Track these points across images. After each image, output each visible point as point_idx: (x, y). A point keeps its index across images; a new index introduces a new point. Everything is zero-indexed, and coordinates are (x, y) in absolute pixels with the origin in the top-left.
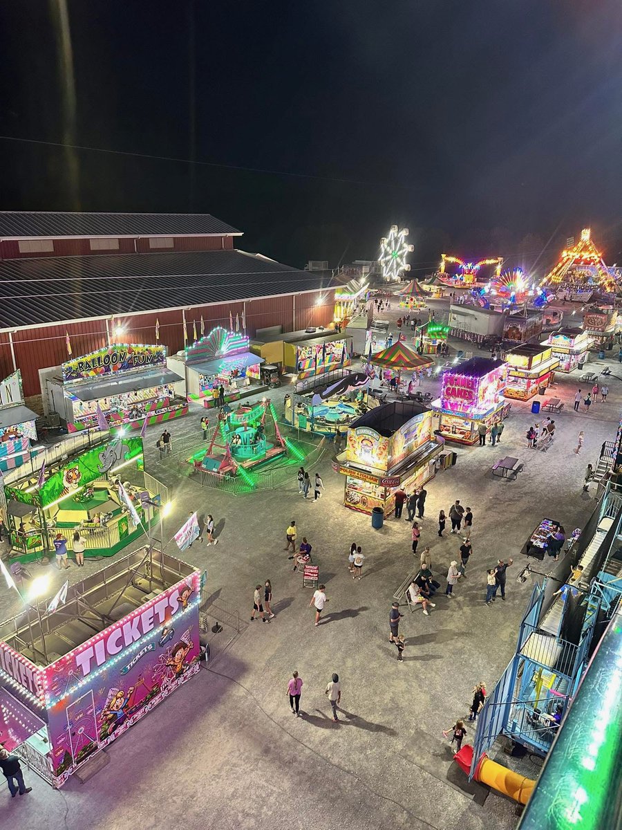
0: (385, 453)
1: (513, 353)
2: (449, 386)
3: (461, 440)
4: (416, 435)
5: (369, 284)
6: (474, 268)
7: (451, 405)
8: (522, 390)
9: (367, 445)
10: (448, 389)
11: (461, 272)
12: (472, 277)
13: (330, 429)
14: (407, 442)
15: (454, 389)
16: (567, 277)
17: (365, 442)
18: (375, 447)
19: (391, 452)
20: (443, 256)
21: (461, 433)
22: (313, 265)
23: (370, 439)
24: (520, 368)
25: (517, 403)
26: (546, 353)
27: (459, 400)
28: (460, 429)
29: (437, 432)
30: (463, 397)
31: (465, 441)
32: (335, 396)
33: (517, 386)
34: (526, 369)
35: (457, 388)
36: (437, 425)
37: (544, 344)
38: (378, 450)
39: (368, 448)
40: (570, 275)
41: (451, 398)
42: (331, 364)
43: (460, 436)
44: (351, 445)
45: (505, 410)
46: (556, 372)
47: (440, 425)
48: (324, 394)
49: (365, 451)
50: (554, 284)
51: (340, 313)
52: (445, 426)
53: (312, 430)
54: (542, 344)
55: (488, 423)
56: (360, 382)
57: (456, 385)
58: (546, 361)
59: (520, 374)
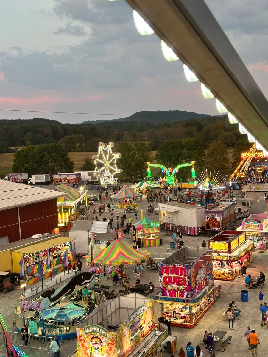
0: (114, 348)
1: (215, 239)
2: (165, 275)
3: (183, 325)
4: (141, 326)
5: (87, 191)
6: (174, 171)
7: (169, 291)
8: (228, 271)
9: (96, 343)
10: (165, 278)
11: (164, 175)
12: (173, 178)
13: (61, 331)
14: (133, 334)
15: (170, 277)
16: (249, 173)
17: (94, 340)
18: (104, 343)
19: (120, 346)
20: (148, 163)
21: (182, 318)
22: (37, 178)
23: (99, 337)
24: (222, 253)
25: (225, 283)
26: (242, 237)
27: (175, 287)
28: (180, 314)
29: (161, 320)
30: (179, 284)
31: (186, 325)
32: (63, 298)
33: (223, 269)
34: (226, 253)
35: (172, 276)
36: (160, 312)
37: (239, 229)
38: (107, 347)
39: (97, 346)
40: (251, 171)
41: (169, 286)
42: (57, 266)
43: (181, 321)
44: (81, 345)
45: (216, 290)
46: (253, 253)
47: (163, 312)
48: (53, 296)
49: (95, 349)
50: (240, 179)
51: (65, 219)
52: (167, 313)
53: (44, 334)
54: (237, 230)
55: (203, 305)
56: (86, 281)
57: (171, 274)
58: (242, 244)
59: (223, 258)
